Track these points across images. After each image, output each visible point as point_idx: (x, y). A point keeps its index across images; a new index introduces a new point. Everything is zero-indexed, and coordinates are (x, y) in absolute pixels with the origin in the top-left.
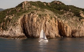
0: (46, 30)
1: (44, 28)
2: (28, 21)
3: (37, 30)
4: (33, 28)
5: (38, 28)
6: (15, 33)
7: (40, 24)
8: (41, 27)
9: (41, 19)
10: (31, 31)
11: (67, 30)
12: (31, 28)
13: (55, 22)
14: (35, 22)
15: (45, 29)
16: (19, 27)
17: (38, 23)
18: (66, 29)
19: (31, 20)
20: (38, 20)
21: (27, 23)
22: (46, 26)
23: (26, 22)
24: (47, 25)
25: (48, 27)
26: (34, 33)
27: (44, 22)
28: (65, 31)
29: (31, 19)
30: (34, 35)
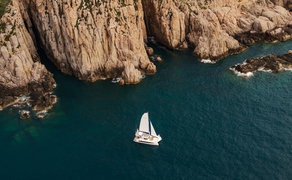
0: (109, 49)
1: (102, 42)
2: (46, 8)
3: (84, 52)
4: (67, 41)
5: (84, 45)
6: (15, 71)
7: (91, 30)
8: (94, 40)
9: (91, 11)
10: (61, 48)
11: (174, 26)
12: (60, 39)
13: (136, 8)
14: (74, 23)
15: (106, 47)
16: (21, 40)
17: (85, 27)
18: (168, 22)
19: (57, 12)
20: (82, 17)
21: (44, 15)
22: (108, 35)
23: (40, 11)
24: (113, 32)
25: (118, 38)
26: (73, 58)
27: (103, 21)
28: (167, 30)
29: (56, 7)
30: (74, 65)
